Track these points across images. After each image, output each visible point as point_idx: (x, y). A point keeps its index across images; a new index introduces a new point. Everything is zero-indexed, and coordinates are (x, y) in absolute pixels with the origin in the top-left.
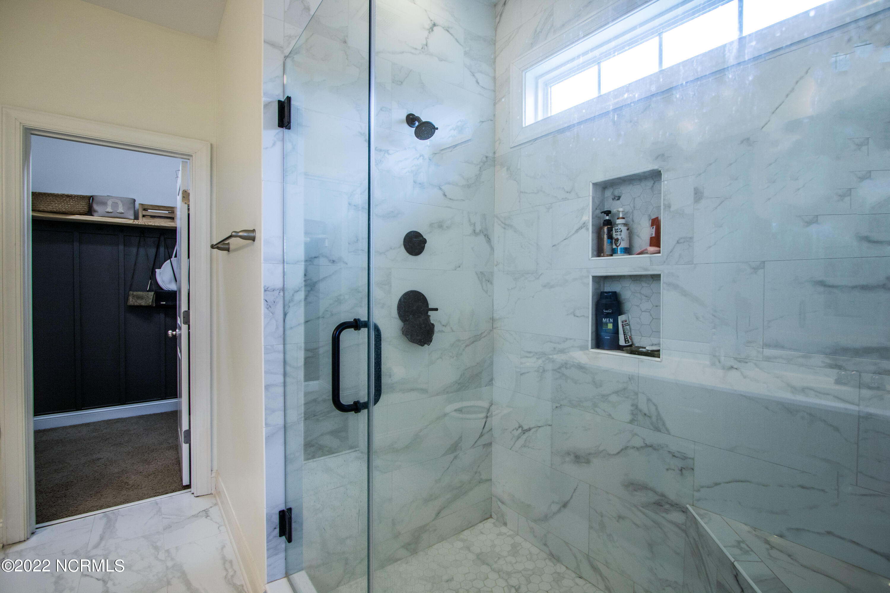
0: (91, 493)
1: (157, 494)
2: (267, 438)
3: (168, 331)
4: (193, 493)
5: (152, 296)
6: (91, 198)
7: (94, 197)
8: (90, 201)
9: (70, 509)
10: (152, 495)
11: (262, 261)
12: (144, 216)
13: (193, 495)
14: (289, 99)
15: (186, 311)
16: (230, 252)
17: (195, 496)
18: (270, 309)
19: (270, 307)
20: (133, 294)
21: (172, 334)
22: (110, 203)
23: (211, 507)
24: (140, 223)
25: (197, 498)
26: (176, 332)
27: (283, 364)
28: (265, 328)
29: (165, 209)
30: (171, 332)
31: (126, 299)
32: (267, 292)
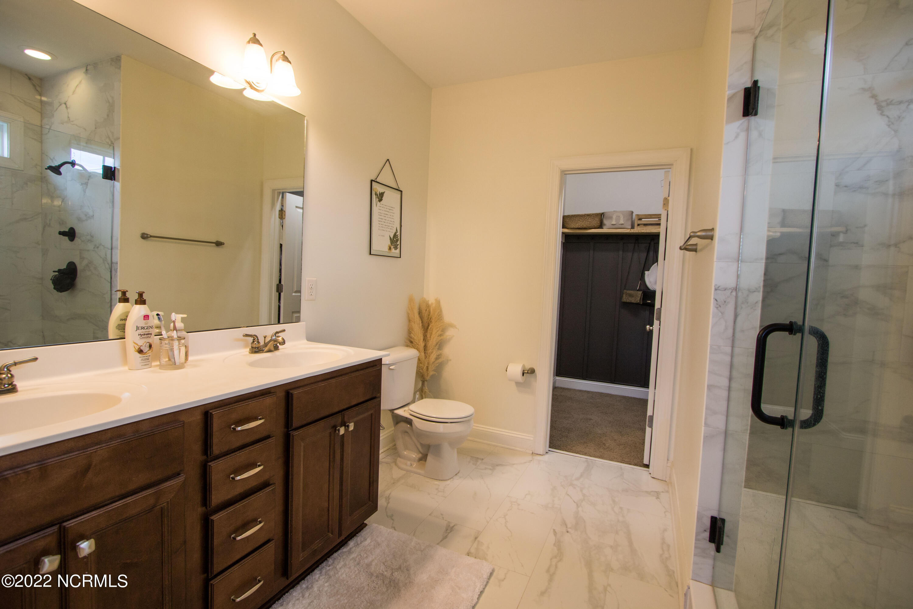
0: (581, 441)
1: (623, 462)
2: (705, 437)
3: (647, 326)
4: (650, 474)
5: (641, 294)
6: (602, 214)
7: (605, 214)
8: (601, 217)
9: (568, 446)
10: (619, 460)
11: (715, 259)
12: (638, 225)
13: (650, 475)
14: (755, 83)
15: (659, 309)
16: (697, 253)
17: (651, 477)
18: (719, 308)
19: (720, 307)
20: (626, 293)
21: (650, 329)
22: (614, 217)
23: (663, 492)
24: (635, 232)
25: (653, 479)
26: (653, 327)
27: (729, 367)
28: (712, 328)
29: (656, 217)
30: (648, 327)
31: (621, 297)
32: (718, 292)
